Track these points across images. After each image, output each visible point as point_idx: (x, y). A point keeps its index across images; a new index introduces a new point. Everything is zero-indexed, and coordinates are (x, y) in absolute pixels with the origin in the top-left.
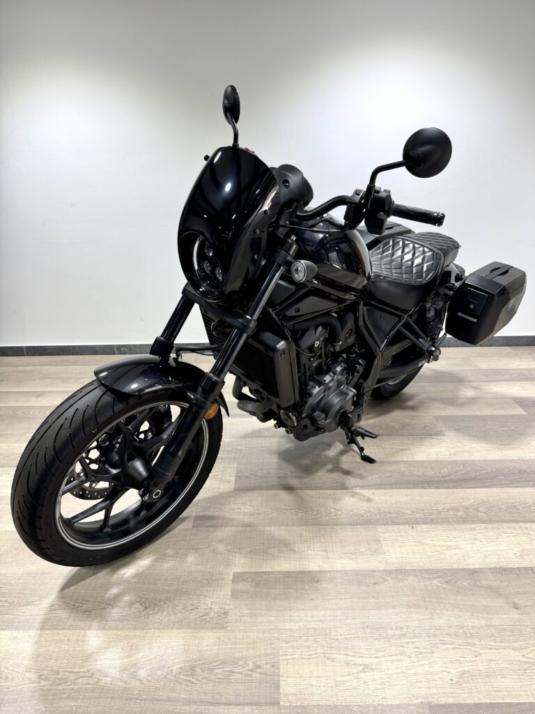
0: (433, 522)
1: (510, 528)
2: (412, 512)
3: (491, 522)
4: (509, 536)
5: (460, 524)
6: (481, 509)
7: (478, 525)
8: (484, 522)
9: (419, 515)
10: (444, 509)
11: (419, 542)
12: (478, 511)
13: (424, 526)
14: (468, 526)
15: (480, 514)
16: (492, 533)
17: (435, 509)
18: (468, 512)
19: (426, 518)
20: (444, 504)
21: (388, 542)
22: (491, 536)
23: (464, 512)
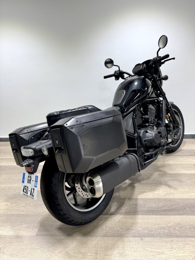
0: (153, 236)
1: (190, 241)
2: (143, 229)
3: (182, 236)
4: (190, 247)
5: (166, 237)
6: (177, 228)
7: (175, 239)
8: (178, 237)
9: (146, 231)
10: (158, 228)
11: (144, 249)
12: (175, 229)
13: (148, 238)
14: (170, 239)
15: (177, 232)
16: (182, 244)
17: (154, 227)
18: (170, 230)
19: (149, 233)
20: (158, 225)
21: (129, 248)
22: (181, 246)
23: (168, 230)
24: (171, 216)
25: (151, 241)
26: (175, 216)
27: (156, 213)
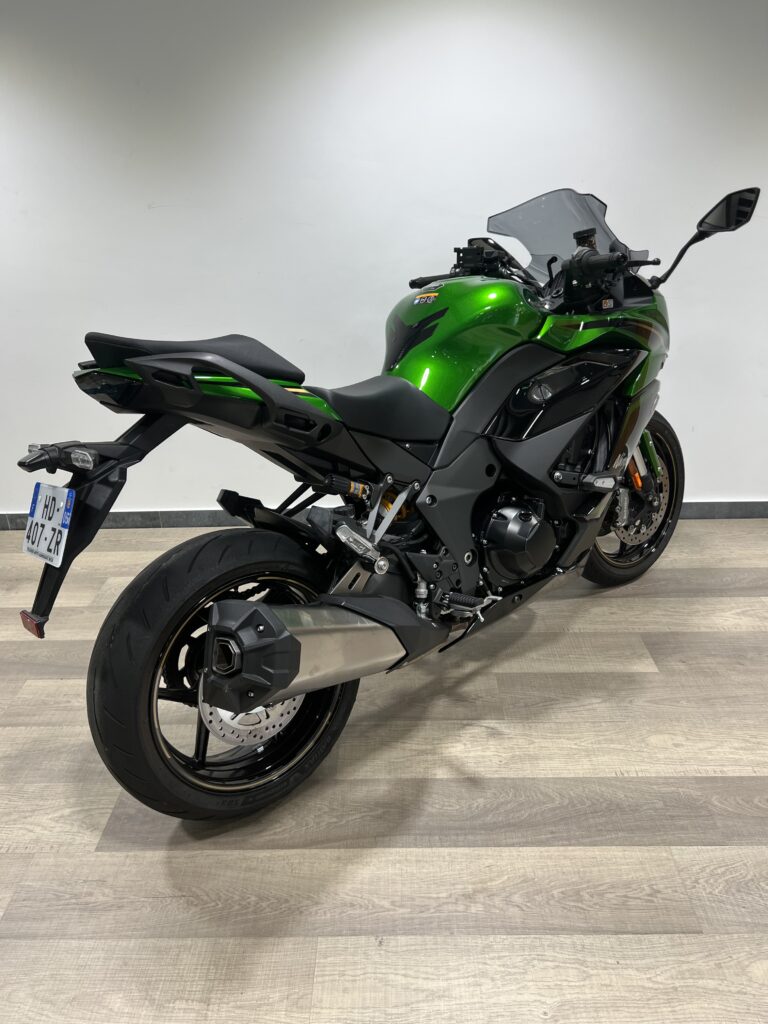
0: (422, 928)
1: (552, 946)
2: (393, 903)
3: (526, 930)
4: (545, 968)
5: (469, 934)
6: (516, 898)
7: (499, 938)
8: (511, 930)
9: (401, 911)
10: (450, 895)
11: (381, 980)
12: (509, 903)
13: (402, 939)
14: (481, 941)
15: (513, 911)
16: (519, 959)
17: (435, 896)
18: (489, 905)
19: (412, 919)
20: (454, 884)
21: (327, 978)
22: (515, 967)
23: (483, 904)
24: (506, 849)
25: (413, 948)
26: (521, 848)
27: (453, 837)
